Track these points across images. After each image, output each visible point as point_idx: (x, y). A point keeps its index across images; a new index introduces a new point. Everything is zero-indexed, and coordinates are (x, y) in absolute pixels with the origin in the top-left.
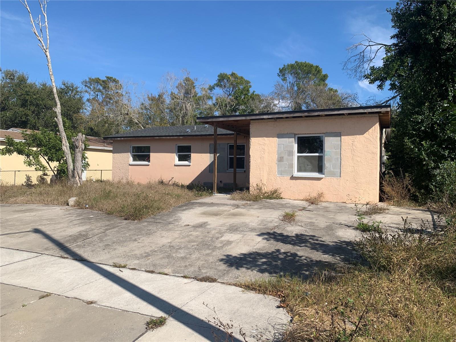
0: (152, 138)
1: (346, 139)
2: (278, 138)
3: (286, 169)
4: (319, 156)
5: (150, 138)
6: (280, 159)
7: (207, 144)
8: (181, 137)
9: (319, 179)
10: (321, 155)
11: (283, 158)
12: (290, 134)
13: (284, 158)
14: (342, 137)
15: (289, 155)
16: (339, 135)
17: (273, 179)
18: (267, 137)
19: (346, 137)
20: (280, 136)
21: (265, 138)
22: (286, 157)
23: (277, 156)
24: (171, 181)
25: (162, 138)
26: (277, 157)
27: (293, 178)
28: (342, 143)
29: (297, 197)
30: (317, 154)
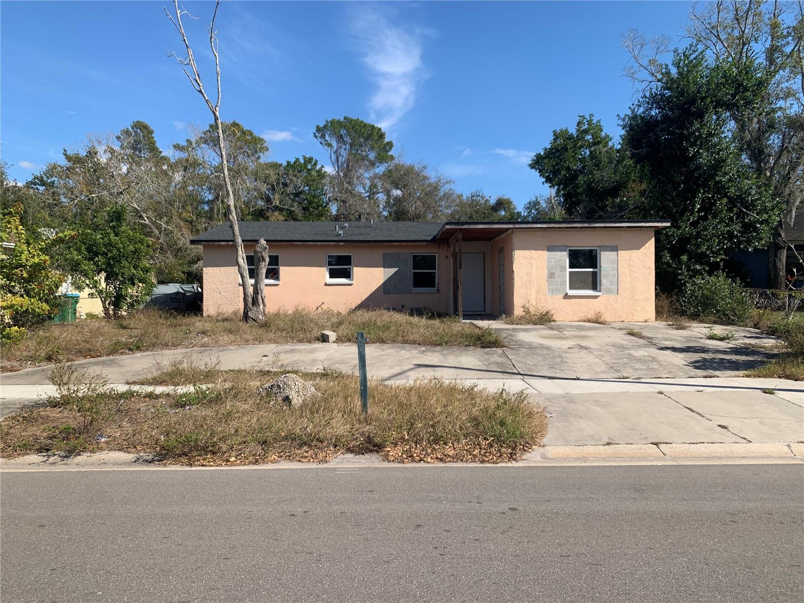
0: (289, 243)
1: (623, 254)
2: (548, 250)
3: (559, 286)
4: (593, 272)
5: (284, 243)
6: (551, 276)
7: (379, 254)
8: (341, 244)
9: (596, 297)
10: (595, 270)
11: (554, 274)
12: (562, 246)
13: (556, 275)
14: (619, 252)
15: (561, 271)
16: (615, 249)
17: (543, 299)
18: (534, 250)
19: (623, 252)
20: (550, 249)
21: (533, 251)
22: (557, 273)
23: (547, 272)
24: (320, 308)
25: (306, 243)
26: (546, 274)
27: (566, 296)
28: (619, 257)
29: (572, 318)
30: (591, 270)
